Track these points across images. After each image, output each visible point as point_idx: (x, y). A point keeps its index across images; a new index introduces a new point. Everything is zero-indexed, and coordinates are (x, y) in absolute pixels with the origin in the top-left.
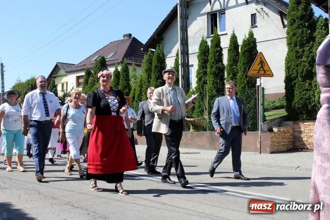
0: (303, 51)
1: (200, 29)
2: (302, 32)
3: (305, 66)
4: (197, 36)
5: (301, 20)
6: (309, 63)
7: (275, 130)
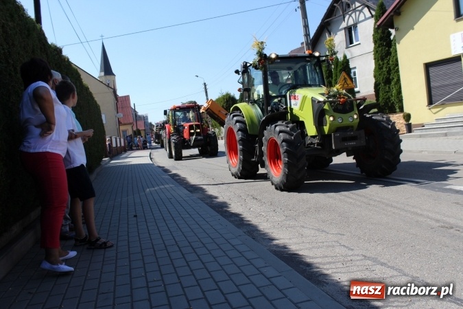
0: (383, 64)
1: (341, 42)
2: (382, 50)
3: (384, 74)
5: (381, 41)
6: (387, 72)
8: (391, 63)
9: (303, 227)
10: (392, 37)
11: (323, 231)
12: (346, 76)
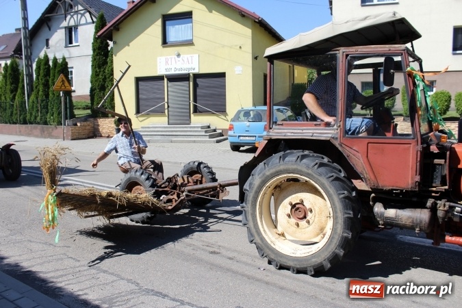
0: (100, 72)
1: (60, 40)
2: (99, 58)
3: (100, 81)
4: (58, 45)
5: (99, 50)
6: (103, 79)
7: (79, 124)
8: (106, 71)
9: (31, 241)
10: (109, 48)
11: (50, 244)
12: (64, 79)
